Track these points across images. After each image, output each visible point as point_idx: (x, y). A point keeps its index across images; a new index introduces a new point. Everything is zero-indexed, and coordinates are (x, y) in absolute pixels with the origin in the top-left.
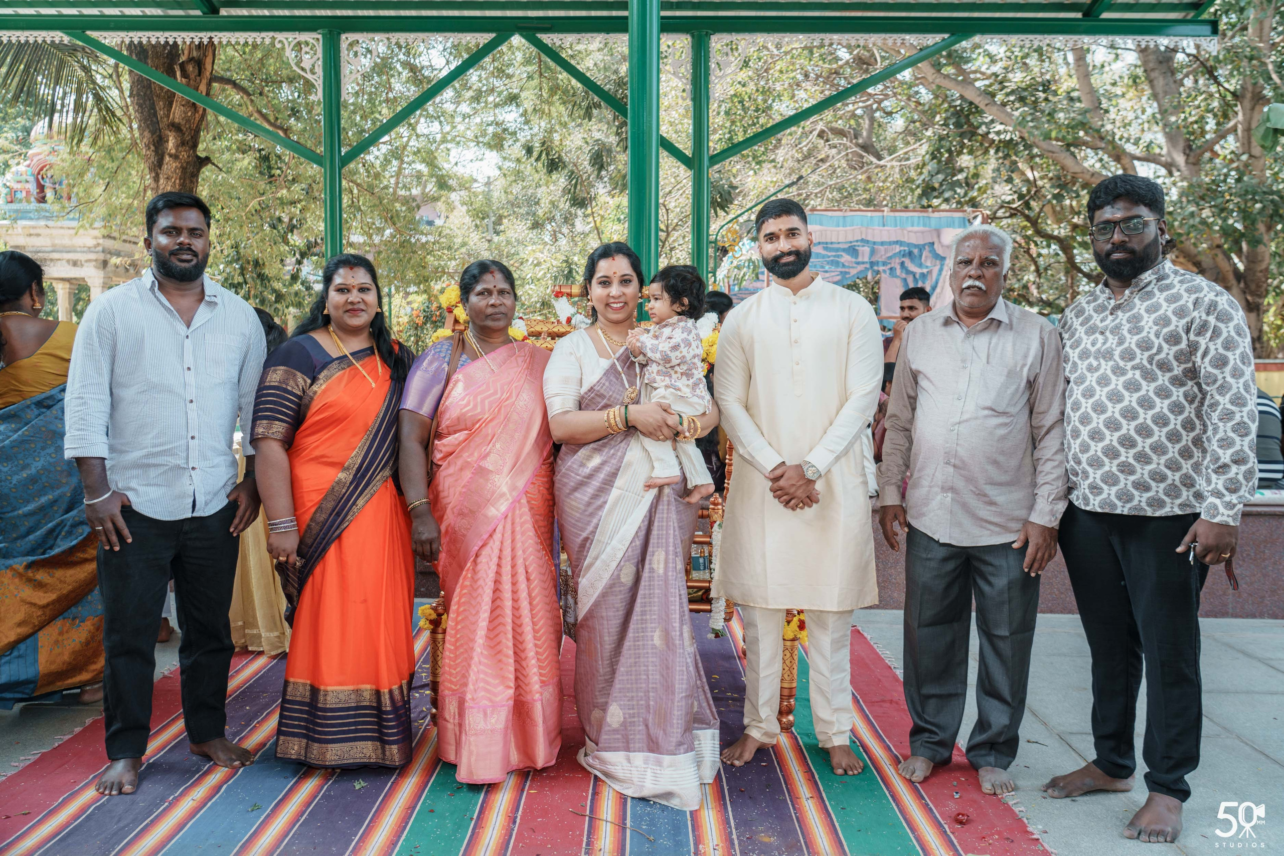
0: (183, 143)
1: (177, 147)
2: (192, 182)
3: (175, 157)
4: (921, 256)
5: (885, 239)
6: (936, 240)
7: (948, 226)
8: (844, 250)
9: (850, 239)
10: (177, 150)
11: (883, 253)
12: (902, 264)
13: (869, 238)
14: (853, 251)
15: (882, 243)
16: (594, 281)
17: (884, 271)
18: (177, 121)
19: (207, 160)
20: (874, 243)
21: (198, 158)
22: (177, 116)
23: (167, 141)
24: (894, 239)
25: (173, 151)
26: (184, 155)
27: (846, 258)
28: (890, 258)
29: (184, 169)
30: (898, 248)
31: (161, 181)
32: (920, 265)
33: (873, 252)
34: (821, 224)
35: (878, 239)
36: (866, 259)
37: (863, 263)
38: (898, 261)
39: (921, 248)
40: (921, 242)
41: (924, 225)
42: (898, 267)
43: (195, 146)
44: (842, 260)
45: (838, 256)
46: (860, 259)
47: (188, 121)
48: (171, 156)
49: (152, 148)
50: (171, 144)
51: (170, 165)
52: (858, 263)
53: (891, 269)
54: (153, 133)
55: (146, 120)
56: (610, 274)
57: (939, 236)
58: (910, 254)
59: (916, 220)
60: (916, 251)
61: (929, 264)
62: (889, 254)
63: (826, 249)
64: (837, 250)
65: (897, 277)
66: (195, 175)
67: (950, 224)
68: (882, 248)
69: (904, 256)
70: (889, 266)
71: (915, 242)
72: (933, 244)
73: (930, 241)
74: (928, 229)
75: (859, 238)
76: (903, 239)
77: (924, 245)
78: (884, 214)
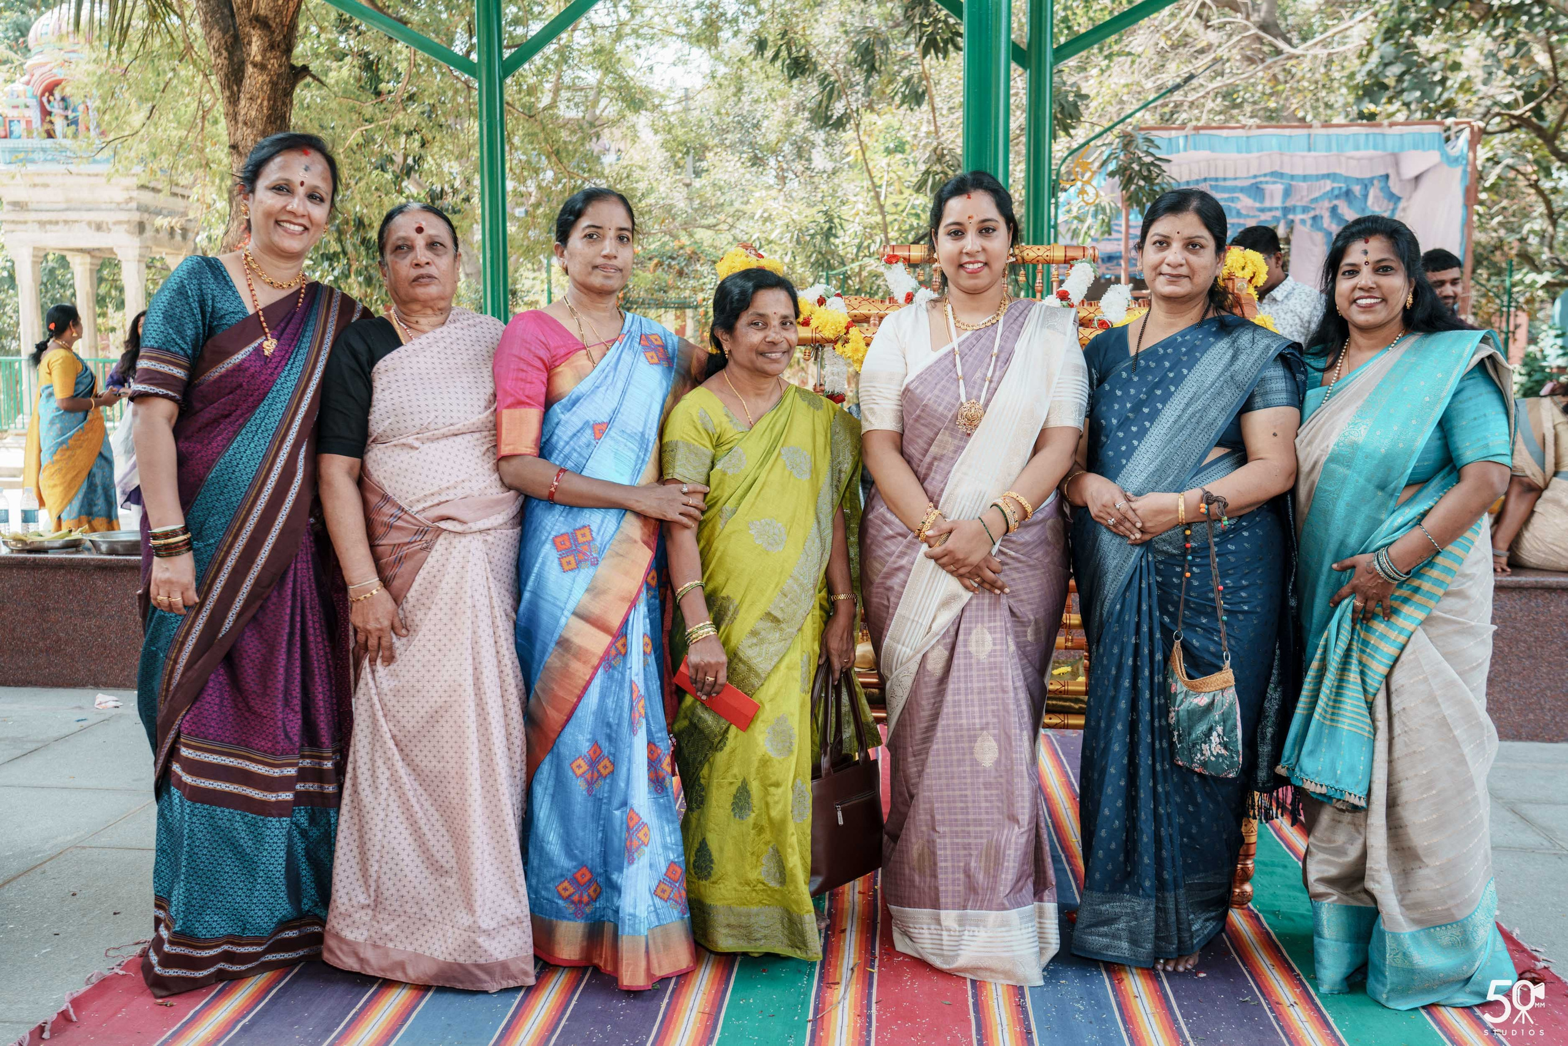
0: (272, 46)
1: (264, 52)
2: (284, 103)
3: (262, 67)
4: (1366, 196)
5: (1311, 171)
6: (1391, 172)
7: (1415, 147)
8: (1242, 190)
9: (1255, 172)
10: (263, 56)
11: (1304, 194)
12: (1334, 210)
13: (1287, 170)
14: (1256, 190)
15: (1305, 178)
16: (942, 230)
17: (1303, 221)
18: (262, 12)
19: (305, 69)
20: (1292, 177)
21: (293, 67)
22: (262, 5)
23: (250, 43)
24: (1324, 171)
25: (259, 58)
26: (273, 64)
27: (1245, 203)
28: (1315, 200)
29: (274, 84)
30: (1328, 185)
31: (243, 103)
33: (1287, 193)
34: (1212, 149)
35: (1299, 171)
36: (1278, 203)
37: (1270, 209)
38: (1327, 204)
39: (1366, 184)
40: (1367, 175)
41: (1375, 148)
42: (1326, 215)
43: (288, 50)
44: (1239, 205)
45: (1232, 200)
46: (1267, 204)
47: (279, 12)
48: (255, 65)
49: (225, 54)
50: (255, 48)
51: (254, 79)
52: (1262, 210)
53: (1314, 218)
54: (224, 31)
55: (214, 13)
56: (963, 219)
57: (1397, 164)
58: (1348, 194)
59: (1362, 139)
60: (1357, 189)
62: (1316, 195)
64: (1233, 189)
65: (1320, 229)
66: (288, 93)
67: (1419, 144)
68: (1304, 185)
69: (1337, 197)
70: (1312, 214)
71: (1357, 175)
72: (1387, 176)
73: (1383, 173)
74: (1380, 153)
75: (1268, 170)
76: (1338, 171)
77: (1372, 180)
78: (1311, 131)
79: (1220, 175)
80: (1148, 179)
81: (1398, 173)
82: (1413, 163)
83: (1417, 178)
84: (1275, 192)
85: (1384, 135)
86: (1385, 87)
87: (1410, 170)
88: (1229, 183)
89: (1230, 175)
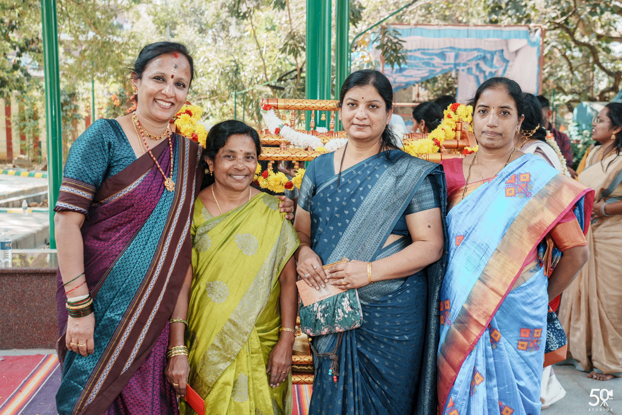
4: (492, 59)
5: (468, 47)
6: (504, 48)
7: (516, 37)
8: (436, 55)
9: (442, 46)
11: (464, 57)
12: (477, 65)
13: (457, 46)
14: (442, 55)
15: (465, 50)
17: (463, 70)
20: (460, 50)
24: (474, 47)
27: (437, 61)
28: (469, 61)
30: (476, 54)
32: (491, 66)
33: (457, 57)
34: (422, 35)
35: (462, 47)
36: (452, 61)
37: (449, 64)
38: (475, 62)
39: (493, 54)
40: (493, 49)
41: (498, 37)
42: (474, 67)
44: (433, 62)
45: (431, 59)
46: (447, 62)
52: (445, 64)
53: (468, 69)
57: (507, 45)
58: (484, 58)
59: (491, 32)
60: (488, 56)
61: (497, 65)
62: (470, 58)
63: (423, 53)
64: (432, 54)
65: (471, 74)
67: (518, 36)
68: (465, 53)
69: (479, 59)
70: (467, 67)
71: (489, 49)
72: (502, 51)
73: (500, 48)
74: (499, 39)
75: (448, 45)
76: (480, 47)
77: (495, 52)
78: (469, 28)
79: (426, 47)
80: (395, 50)
81: (508, 49)
82: (515, 45)
83: (517, 52)
84: (451, 56)
85: (502, 31)
86: (500, 8)
87: (513, 47)
88: (430, 52)
89: (431, 47)
